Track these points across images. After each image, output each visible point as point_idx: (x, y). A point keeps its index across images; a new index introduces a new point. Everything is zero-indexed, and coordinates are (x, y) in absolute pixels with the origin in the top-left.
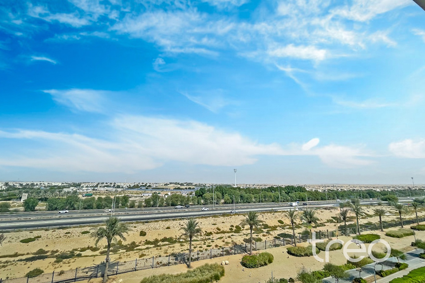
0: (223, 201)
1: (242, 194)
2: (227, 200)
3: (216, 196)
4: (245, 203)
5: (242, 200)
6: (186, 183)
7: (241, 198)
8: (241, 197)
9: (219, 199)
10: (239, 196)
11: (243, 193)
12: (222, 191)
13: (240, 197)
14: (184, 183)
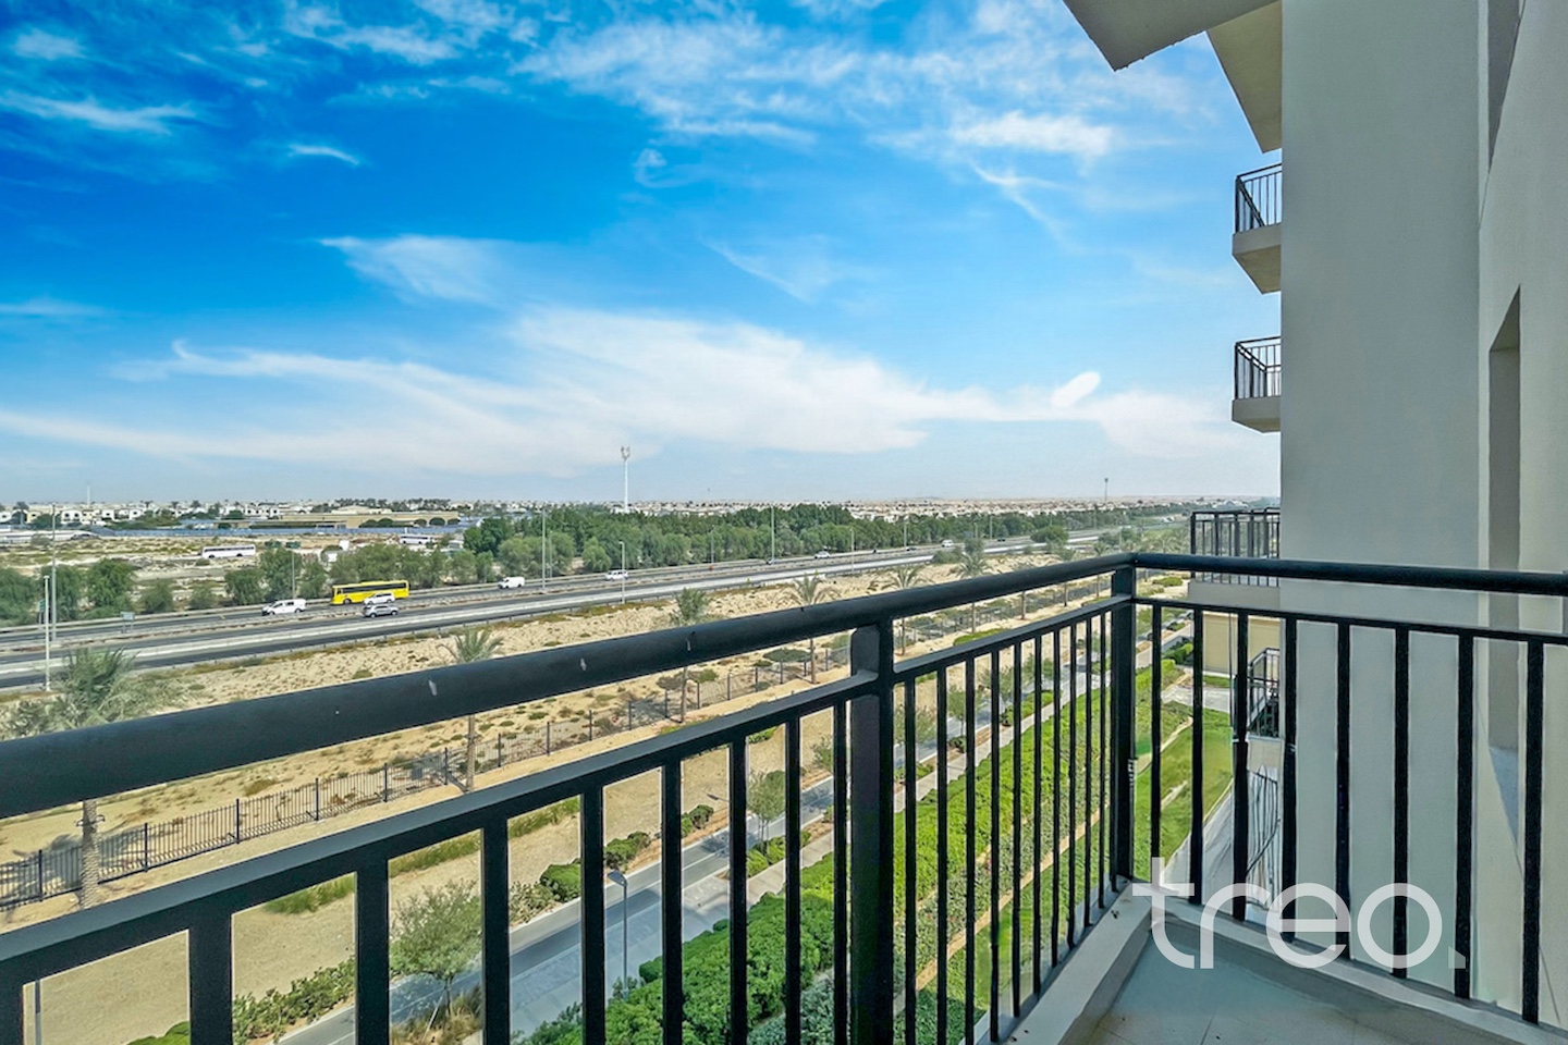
0: (578, 563)
1: (650, 537)
2: (594, 558)
3: (552, 548)
4: (659, 565)
5: (649, 558)
6: (416, 502)
7: (646, 551)
8: (646, 545)
9: (564, 555)
10: (639, 542)
11: (652, 532)
12: (577, 528)
13: (642, 546)
14: (410, 502)
